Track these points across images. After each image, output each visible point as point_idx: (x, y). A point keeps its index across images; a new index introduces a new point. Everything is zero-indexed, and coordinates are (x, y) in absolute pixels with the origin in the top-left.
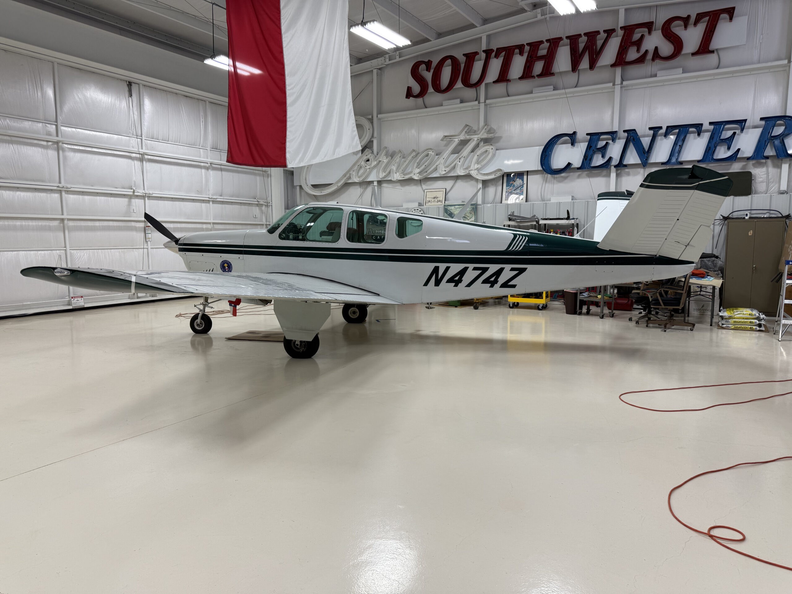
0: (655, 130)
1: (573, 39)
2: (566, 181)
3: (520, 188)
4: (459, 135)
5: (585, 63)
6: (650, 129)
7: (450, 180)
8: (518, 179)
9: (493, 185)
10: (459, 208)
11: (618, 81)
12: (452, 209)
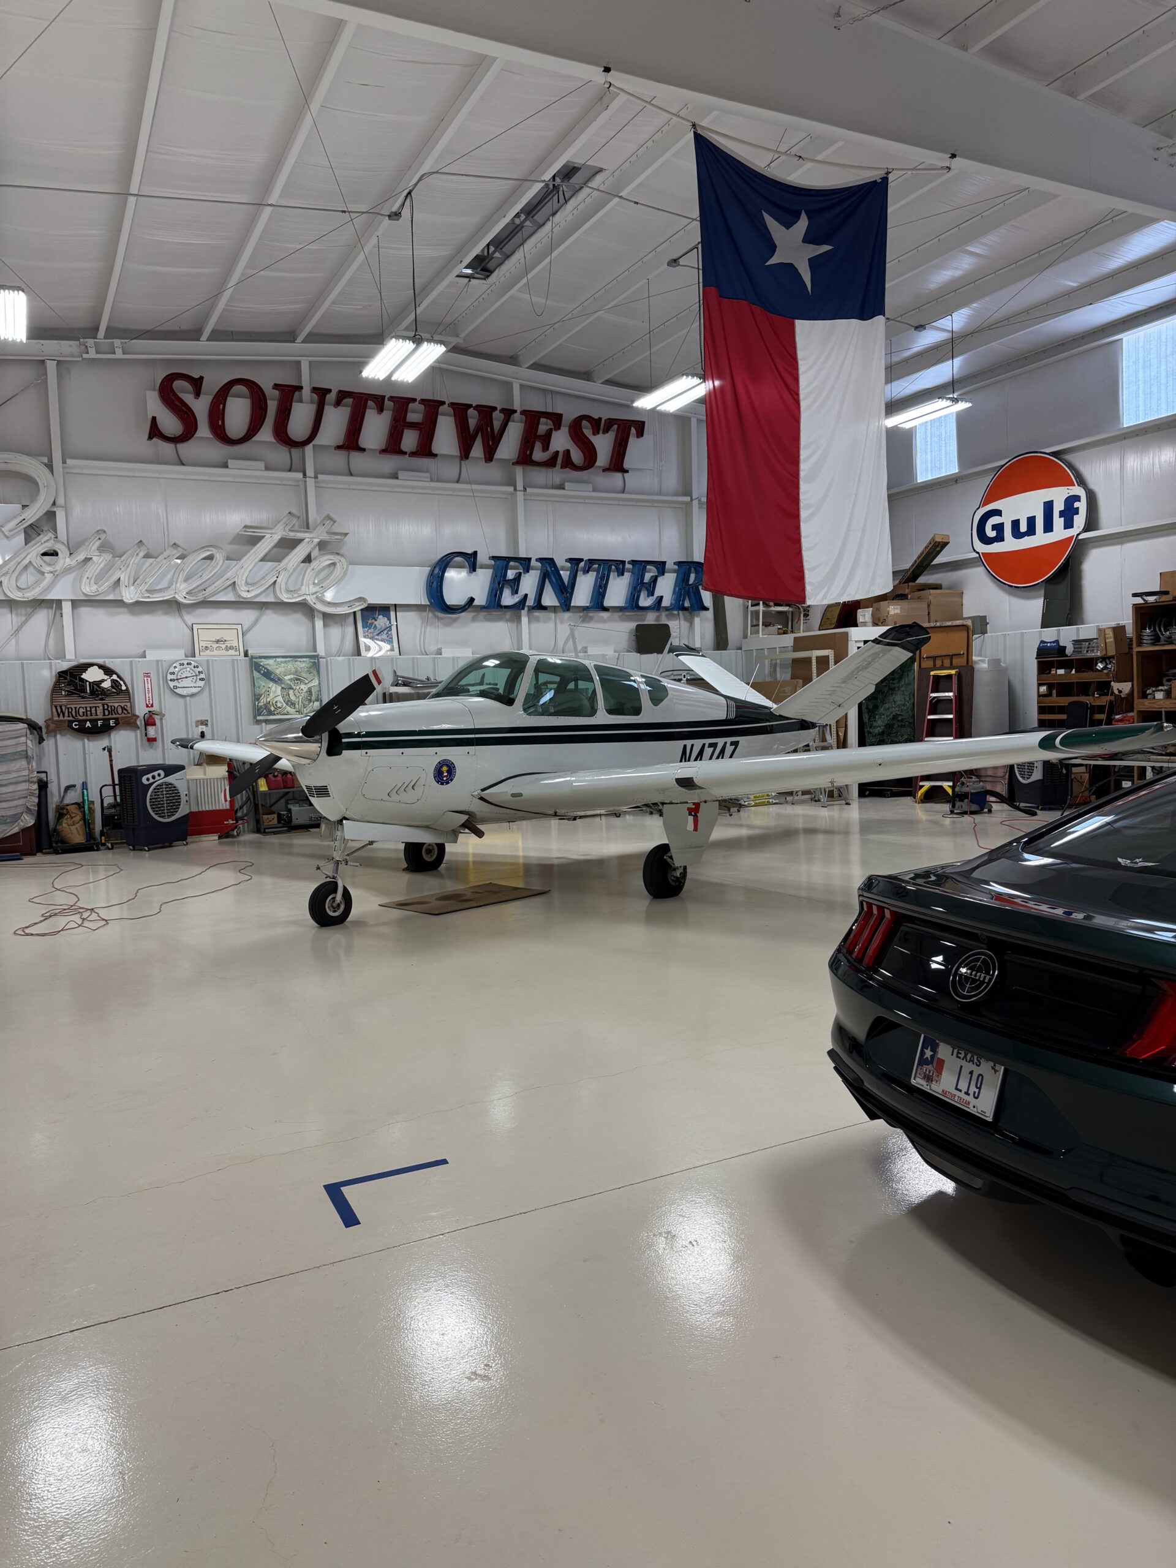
0: (575, 562)
1: (460, 411)
2: (456, 624)
3: (386, 632)
4: (271, 529)
5: (477, 450)
6: (570, 560)
7: (254, 609)
8: (381, 617)
9: (336, 623)
10: (285, 662)
11: (520, 486)
12: (270, 664)
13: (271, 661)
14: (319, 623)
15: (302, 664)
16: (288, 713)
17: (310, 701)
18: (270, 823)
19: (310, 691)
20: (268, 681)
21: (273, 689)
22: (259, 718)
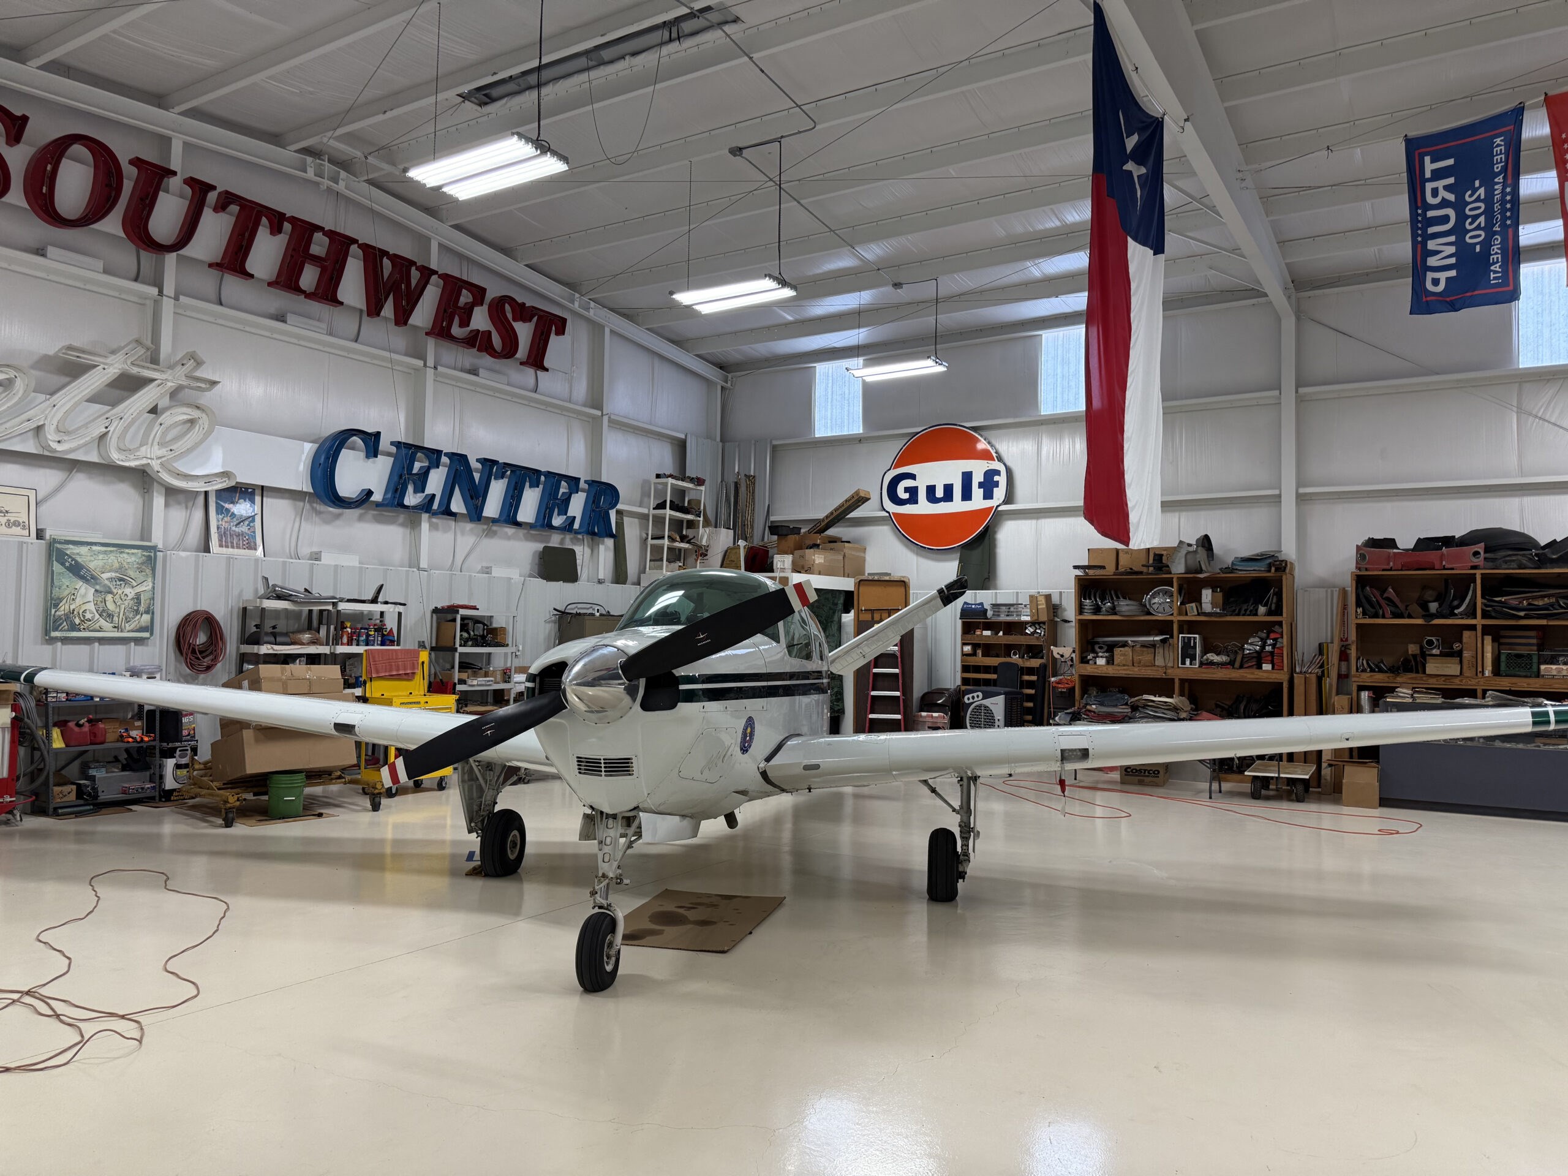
0: (488, 464)
1: (373, 256)
3: (247, 523)
6: (483, 460)
7: (62, 469)
8: (242, 501)
10: (105, 552)
11: (431, 362)
12: (82, 554)
13: (84, 550)
14: (159, 501)
15: (131, 558)
16: (101, 630)
17: (137, 612)
18: (65, 799)
19: (138, 598)
20: (75, 579)
21: (82, 591)
22: (54, 634)
